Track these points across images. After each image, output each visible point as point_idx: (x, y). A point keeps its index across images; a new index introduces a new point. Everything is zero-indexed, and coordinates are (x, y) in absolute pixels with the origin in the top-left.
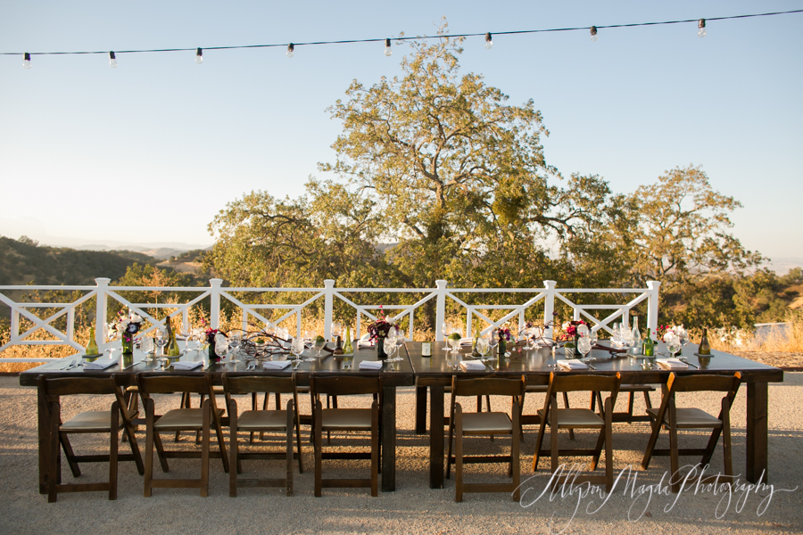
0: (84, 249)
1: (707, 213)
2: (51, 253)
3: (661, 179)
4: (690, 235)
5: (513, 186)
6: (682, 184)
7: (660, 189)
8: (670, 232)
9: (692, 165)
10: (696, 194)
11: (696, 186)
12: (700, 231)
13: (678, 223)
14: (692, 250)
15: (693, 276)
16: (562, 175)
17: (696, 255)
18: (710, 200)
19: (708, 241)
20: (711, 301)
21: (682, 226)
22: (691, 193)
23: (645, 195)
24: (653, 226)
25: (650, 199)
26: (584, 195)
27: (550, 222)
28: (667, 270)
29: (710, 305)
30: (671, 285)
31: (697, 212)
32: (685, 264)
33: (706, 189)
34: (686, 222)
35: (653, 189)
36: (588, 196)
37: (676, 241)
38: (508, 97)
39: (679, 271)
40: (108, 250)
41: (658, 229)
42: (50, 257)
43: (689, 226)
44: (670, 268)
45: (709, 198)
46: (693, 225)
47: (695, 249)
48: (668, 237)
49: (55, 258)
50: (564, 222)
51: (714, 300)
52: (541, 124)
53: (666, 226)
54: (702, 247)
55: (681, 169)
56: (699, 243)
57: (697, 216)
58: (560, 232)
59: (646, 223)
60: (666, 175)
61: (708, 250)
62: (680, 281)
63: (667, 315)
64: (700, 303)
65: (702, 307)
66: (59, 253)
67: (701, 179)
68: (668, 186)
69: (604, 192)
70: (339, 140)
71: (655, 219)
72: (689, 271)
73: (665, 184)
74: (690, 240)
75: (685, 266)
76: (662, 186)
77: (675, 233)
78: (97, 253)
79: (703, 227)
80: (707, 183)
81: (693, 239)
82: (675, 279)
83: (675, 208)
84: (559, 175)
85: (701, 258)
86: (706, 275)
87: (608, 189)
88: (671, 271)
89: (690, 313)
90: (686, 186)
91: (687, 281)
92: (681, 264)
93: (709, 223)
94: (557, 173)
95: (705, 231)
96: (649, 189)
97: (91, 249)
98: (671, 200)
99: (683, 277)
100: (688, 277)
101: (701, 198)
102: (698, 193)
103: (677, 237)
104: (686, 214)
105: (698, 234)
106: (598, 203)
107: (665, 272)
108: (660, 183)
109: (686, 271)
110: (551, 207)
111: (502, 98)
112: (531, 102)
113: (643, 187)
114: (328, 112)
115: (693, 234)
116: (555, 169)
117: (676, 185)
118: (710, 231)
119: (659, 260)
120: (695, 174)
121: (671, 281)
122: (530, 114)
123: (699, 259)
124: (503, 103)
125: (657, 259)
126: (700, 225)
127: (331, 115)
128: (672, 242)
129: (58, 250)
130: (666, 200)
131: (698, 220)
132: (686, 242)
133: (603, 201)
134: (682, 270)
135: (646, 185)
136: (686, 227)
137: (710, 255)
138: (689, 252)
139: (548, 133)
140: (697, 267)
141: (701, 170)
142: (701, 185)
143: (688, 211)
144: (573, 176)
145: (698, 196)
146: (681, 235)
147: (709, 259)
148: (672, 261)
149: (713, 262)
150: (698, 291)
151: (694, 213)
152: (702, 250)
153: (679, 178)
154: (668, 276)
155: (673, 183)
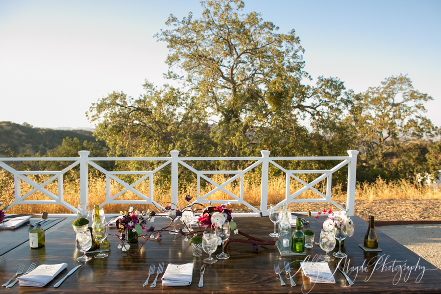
0: (58, 129)
1: (411, 104)
2: (40, 132)
3: (383, 83)
4: (399, 117)
5: (277, 84)
6: (396, 86)
7: (382, 90)
8: (388, 115)
9: (401, 75)
10: (404, 92)
11: (404, 87)
12: (406, 114)
13: (392, 110)
14: (401, 126)
15: (402, 142)
16: (311, 77)
17: (403, 129)
18: (413, 95)
19: (411, 121)
20: (412, 157)
21: (395, 112)
22: (401, 91)
23: (373, 93)
24: (377, 112)
25: (376, 95)
26: (327, 90)
27: (306, 109)
28: (386, 138)
29: (412, 160)
30: (388, 147)
31: (405, 103)
32: (397, 135)
33: (410, 88)
34: (398, 109)
35: (377, 89)
36: (330, 92)
37: (391, 121)
38: (278, 28)
39: (393, 139)
40: (71, 130)
41: (380, 113)
42: (40, 134)
43: (399, 112)
44: (387, 137)
45: (412, 94)
46: (402, 111)
47: (403, 126)
48: (386, 119)
49: (42, 134)
50: (315, 109)
51: (414, 157)
52: (299, 45)
53: (386, 112)
54: (408, 124)
55: (395, 77)
56: (405, 122)
57: (404, 106)
58: (313, 115)
59: (373, 110)
60: (385, 81)
61: (411, 126)
62: (393, 145)
63: (385, 166)
64: (406, 158)
65: (407, 161)
66: (44, 132)
67: (407, 83)
68: (387, 88)
69: (340, 89)
70: (169, 57)
71: (378, 108)
72: (399, 140)
73: (385, 86)
74: (400, 121)
75: (397, 137)
76: (383, 87)
77: (391, 116)
78: (65, 131)
79: (408, 112)
80: (411, 85)
81: (402, 120)
82: (390, 144)
83: (391, 101)
84: (310, 77)
85: (406, 131)
86: (410, 142)
87: (343, 86)
88: (389, 139)
89: (399, 165)
90: (398, 87)
91: (398, 145)
92: (395, 135)
93: (412, 109)
94: (308, 76)
95: (409, 114)
96: (375, 89)
97: (62, 129)
98: (389, 96)
99: (395, 143)
100: (398, 143)
101: (407, 94)
102: (405, 91)
103: (391, 119)
104: (398, 105)
105: (404, 116)
106: (337, 96)
107: (384, 140)
108: (382, 86)
109: (398, 139)
110: (306, 99)
111: (274, 29)
112: (293, 31)
113: (371, 88)
114: (156, 37)
115: (402, 117)
116: (307, 73)
117: (391, 87)
118: (412, 115)
119: (381, 133)
120: (403, 80)
121: (388, 145)
122: (292, 39)
123: (405, 132)
124: (274, 31)
125: (379, 132)
126: (406, 111)
127: (157, 39)
128: (389, 122)
129: (44, 130)
130: (385, 96)
131: (405, 108)
132: (398, 122)
133: (339, 95)
134: (395, 138)
135: (373, 87)
136: (397, 112)
137: (412, 130)
138: (399, 128)
139: (304, 51)
140: (404, 137)
141: (407, 77)
142: (407, 86)
143: (399, 102)
144: (319, 78)
145: (405, 93)
146: (394, 117)
147: (412, 132)
148: (389, 134)
149: (414, 134)
150: (404, 151)
151: (403, 104)
152: (408, 126)
153: (393, 83)
154: (386, 142)
155: (390, 86)
